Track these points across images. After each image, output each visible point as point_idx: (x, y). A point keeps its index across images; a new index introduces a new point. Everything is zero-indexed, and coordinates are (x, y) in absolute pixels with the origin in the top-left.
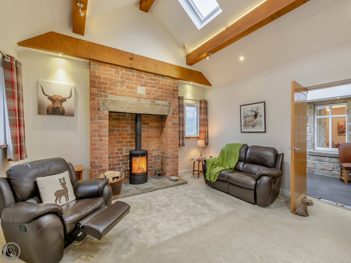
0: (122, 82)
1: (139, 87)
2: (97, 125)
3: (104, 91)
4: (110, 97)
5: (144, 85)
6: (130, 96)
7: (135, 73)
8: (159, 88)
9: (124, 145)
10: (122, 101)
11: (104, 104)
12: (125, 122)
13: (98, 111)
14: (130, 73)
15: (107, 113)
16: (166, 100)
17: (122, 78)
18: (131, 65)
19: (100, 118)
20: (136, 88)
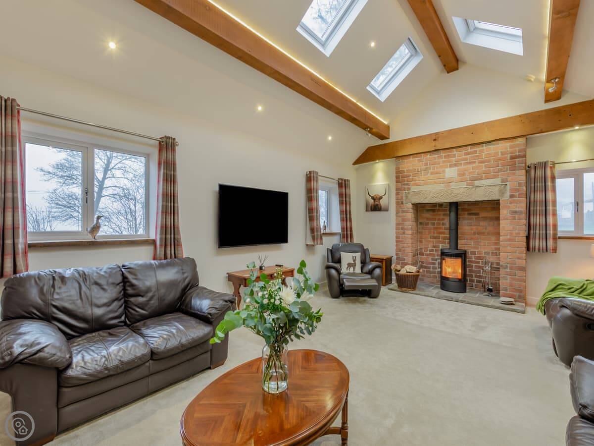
0: (426, 169)
1: (447, 170)
2: (400, 218)
3: (407, 184)
4: (413, 189)
5: (455, 165)
6: (435, 183)
7: (443, 154)
8: (481, 162)
9: (440, 241)
10: (426, 191)
11: (407, 197)
12: (442, 213)
13: (402, 205)
14: (436, 156)
15: (410, 205)
16: (495, 177)
17: (426, 164)
18: (435, 147)
19: (403, 212)
20: (444, 172)
